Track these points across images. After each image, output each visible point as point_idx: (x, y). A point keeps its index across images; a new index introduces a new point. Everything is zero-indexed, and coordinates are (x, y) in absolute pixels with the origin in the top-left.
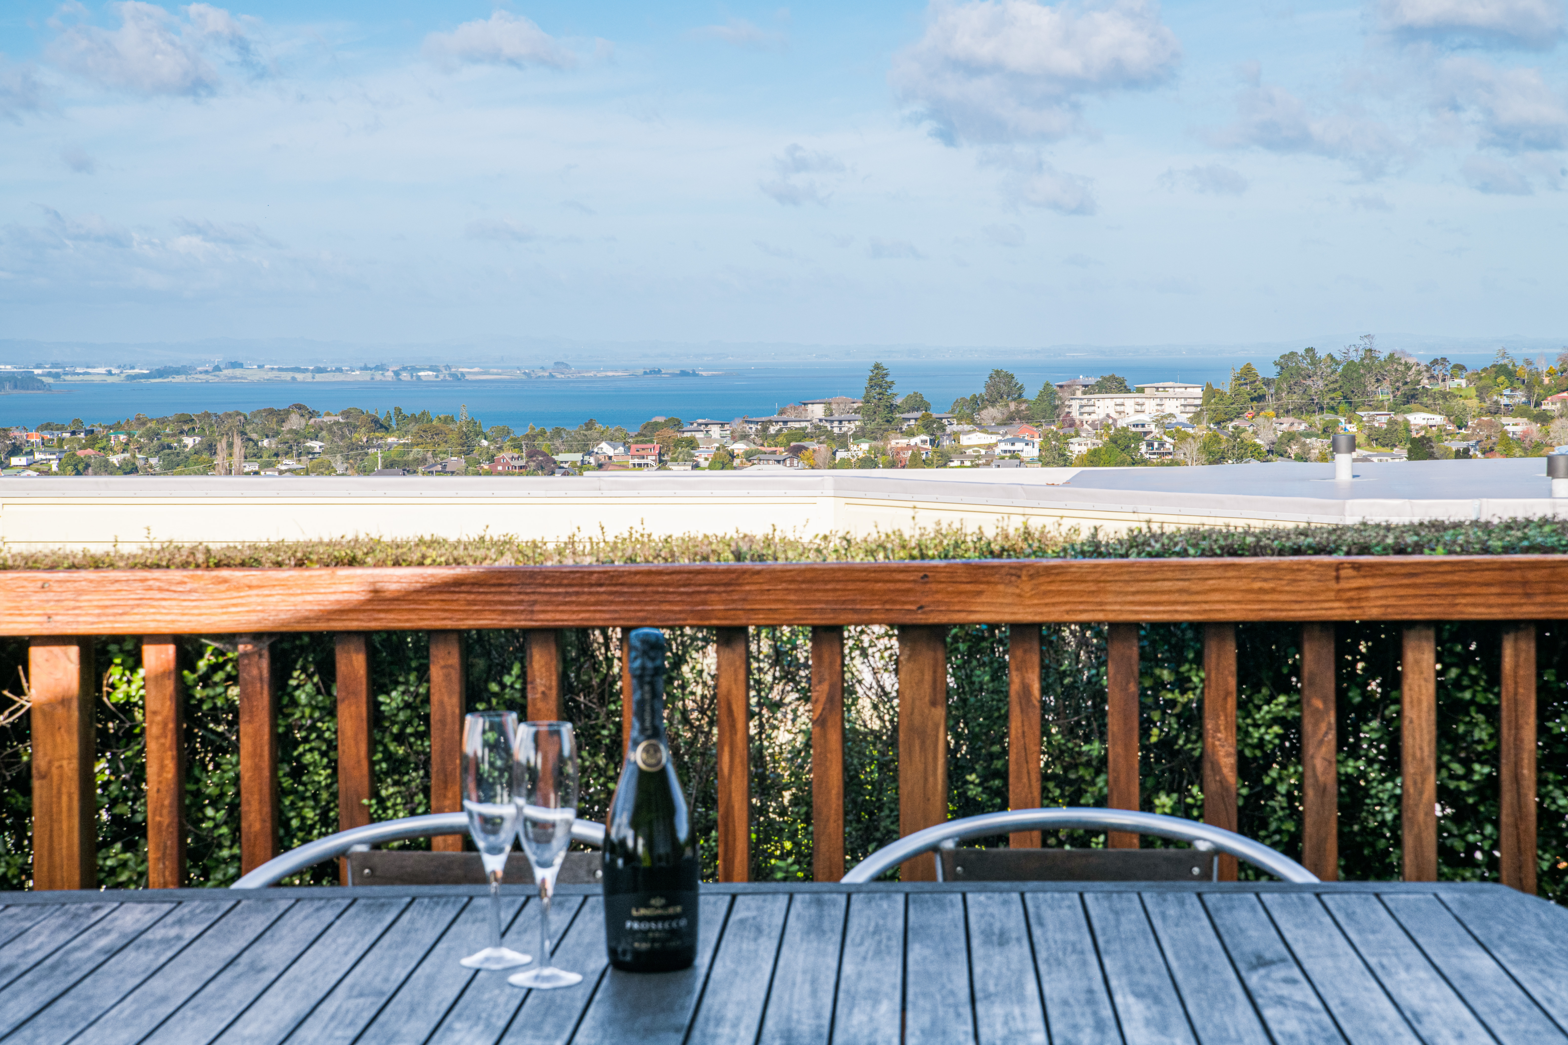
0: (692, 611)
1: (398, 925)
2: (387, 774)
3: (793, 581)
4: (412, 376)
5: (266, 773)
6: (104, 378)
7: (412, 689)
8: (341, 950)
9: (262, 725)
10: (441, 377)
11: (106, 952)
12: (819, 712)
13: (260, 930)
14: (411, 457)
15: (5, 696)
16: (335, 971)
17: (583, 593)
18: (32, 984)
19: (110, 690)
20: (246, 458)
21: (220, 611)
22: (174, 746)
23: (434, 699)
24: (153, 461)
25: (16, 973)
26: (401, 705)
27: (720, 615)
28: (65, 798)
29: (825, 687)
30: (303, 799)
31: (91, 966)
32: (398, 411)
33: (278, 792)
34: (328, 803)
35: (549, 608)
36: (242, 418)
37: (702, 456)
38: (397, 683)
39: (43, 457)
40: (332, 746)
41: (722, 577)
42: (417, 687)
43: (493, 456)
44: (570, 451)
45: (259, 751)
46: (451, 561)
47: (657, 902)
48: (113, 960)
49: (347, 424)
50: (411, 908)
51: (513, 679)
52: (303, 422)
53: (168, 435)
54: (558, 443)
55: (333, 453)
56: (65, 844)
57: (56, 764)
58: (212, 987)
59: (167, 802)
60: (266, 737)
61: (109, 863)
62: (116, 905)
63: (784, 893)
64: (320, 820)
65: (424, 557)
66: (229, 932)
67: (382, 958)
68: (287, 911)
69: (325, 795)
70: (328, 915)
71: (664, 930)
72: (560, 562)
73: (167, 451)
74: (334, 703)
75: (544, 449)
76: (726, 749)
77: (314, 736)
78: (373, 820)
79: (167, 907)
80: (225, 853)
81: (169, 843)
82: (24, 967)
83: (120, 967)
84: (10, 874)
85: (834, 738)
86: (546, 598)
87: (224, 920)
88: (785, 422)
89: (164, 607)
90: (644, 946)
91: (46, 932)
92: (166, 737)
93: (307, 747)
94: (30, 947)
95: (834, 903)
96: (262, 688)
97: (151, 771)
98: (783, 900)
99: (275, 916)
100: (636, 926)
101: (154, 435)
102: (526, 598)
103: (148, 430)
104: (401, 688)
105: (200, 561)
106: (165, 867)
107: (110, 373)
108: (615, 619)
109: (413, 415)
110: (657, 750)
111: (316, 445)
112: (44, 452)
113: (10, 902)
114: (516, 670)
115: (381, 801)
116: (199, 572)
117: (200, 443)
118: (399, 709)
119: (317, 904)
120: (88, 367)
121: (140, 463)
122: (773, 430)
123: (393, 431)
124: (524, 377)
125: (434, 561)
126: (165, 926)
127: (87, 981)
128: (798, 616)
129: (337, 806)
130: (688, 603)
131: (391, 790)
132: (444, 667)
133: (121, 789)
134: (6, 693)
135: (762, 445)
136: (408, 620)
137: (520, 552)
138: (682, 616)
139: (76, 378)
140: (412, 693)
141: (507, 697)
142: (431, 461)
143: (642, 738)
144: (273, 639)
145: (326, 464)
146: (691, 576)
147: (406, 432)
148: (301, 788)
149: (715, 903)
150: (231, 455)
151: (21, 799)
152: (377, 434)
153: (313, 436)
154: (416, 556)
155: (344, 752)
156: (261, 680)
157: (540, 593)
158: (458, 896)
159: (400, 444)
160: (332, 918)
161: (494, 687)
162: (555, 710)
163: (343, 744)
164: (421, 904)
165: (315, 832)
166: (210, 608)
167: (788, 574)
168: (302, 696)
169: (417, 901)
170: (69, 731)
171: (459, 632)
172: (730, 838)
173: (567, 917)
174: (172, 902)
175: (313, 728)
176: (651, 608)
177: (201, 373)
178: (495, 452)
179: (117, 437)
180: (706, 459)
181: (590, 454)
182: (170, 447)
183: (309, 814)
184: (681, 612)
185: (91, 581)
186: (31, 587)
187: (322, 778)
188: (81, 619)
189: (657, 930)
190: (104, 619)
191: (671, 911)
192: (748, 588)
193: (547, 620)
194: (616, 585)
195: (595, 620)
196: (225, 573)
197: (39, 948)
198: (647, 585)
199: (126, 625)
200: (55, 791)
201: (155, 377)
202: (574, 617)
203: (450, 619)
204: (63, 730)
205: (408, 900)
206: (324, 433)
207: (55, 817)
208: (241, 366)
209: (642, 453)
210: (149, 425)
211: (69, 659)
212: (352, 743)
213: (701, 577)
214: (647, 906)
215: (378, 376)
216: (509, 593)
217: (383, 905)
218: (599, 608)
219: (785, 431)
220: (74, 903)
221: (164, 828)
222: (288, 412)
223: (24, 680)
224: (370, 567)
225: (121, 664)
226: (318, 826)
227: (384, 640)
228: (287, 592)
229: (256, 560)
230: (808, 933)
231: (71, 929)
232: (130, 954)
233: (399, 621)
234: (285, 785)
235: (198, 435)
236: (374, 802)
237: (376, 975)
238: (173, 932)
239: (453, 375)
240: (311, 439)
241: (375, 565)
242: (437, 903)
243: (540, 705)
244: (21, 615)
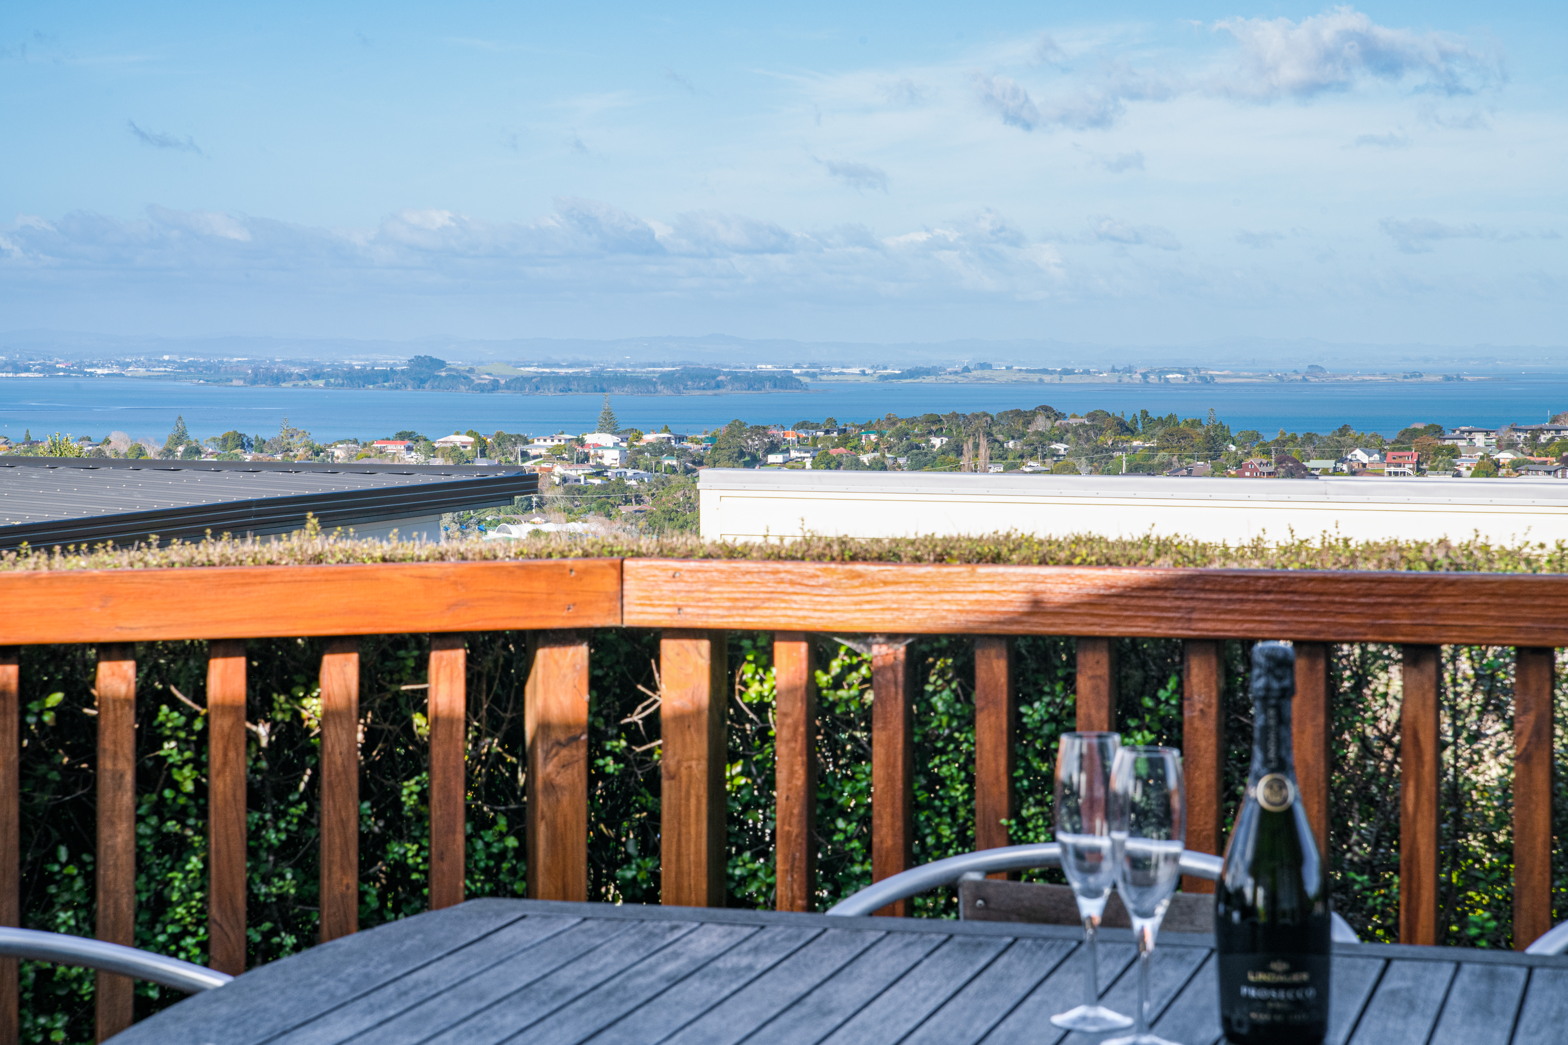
0: (1373, 625)
1: (992, 970)
2: (1030, 791)
3: (1494, 595)
4: (1160, 379)
5: (899, 785)
6: (858, 378)
7: (1058, 700)
8: (921, 995)
9: (895, 733)
10: (1190, 380)
11: (668, 980)
12: (1523, 745)
13: (838, 965)
14: (1156, 461)
15: (639, 691)
16: (907, 1020)
17: (1248, 601)
18: (582, 1011)
19: (743, 689)
20: (991, 459)
21: (853, 607)
22: (805, 752)
23: (1081, 712)
24: (902, 461)
25: (570, 996)
26: (1046, 717)
27: (1404, 630)
28: (693, 801)
29: (1531, 717)
30: (940, 815)
31: (649, 994)
32: (1145, 414)
33: (912, 806)
34: (966, 820)
35: (1209, 616)
36: (989, 419)
37: (1464, 464)
38: (1041, 694)
39: (798, 454)
40: (970, 758)
41: (1409, 587)
42: (1063, 699)
43: (1241, 462)
44: (1322, 458)
45: (892, 760)
46: (1103, 561)
47: (1276, 966)
48: (674, 990)
49: (1093, 427)
50: (1011, 950)
51: (1168, 694)
52: (1049, 424)
53: (917, 436)
54: (1309, 449)
55: (1078, 456)
56: (693, 849)
57: (685, 764)
58: (769, 1028)
59: (796, 811)
60: (900, 746)
61: (738, 872)
62: (695, 925)
63: (1451, 961)
64: (957, 839)
65: (1074, 555)
66: (806, 965)
67: (964, 1009)
68: (873, 944)
69: (962, 812)
70: (917, 953)
71: (1287, 1001)
72: (1224, 565)
73: (915, 451)
74: (973, 713)
75: (1295, 455)
76: (1411, 784)
77: (951, 747)
78: (1012, 842)
79: (747, 931)
80: (857, 869)
81: (798, 855)
82: (580, 991)
83: (678, 998)
84: (639, 878)
85: (1541, 777)
86: (1205, 605)
87: (804, 950)
88: (1558, 431)
89: (795, 602)
90: (1263, 1017)
91: (615, 952)
92: (796, 741)
93: (944, 758)
94: (593, 967)
95: (1510, 977)
96: (897, 693)
97: (781, 776)
98: (1448, 969)
99: (859, 950)
100: (1253, 993)
101: (903, 434)
102: (1184, 604)
103: (898, 430)
104: (1046, 699)
105: (835, 554)
106: (793, 880)
107: (863, 373)
108: (1284, 631)
109: (1160, 418)
110: (1282, 786)
111: (1061, 447)
112: (799, 450)
113: (589, 915)
114: (1172, 684)
115: (1022, 822)
116: (833, 566)
117: (948, 443)
118: (1043, 722)
119: (908, 938)
120: (843, 367)
121: (889, 463)
122: (1543, 438)
123: (1139, 435)
124: (1276, 381)
125: (1084, 560)
126: (739, 954)
127: (640, 1012)
128: (1500, 634)
129: (974, 825)
130: (1369, 616)
131: (1033, 810)
132: (1093, 677)
133: (752, 794)
134: (640, 687)
135: (1531, 455)
136: (1052, 625)
137: (1180, 553)
138: (1361, 630)
139: (831, 377)
140: (1058, 705)
141: (1162, 713)
142: (1177, 465)
143: (1264, 771)
144: (910, 640)
145: (1071, 466)
146: (1373, 585)
147: (1152, 436)
148: (937, 803)
149: (1364, 968)
150: (977, 456)
151: (651, 798)
152: (1123, 437)
153: (1058, 438)
154: (1063, 555)
155: (982, 765)
156: (896, 683)
157: (1198, 599)
158: (1065, 939)
159: (1145, 448)
160: (921, 956)
161: (1148, 702)
162: (1214, 731)
163: (981, 758)
164: (1023, 946)
165: (951, 851)
166: (843, 604)
167: (1489, 586)
168: (939, 703)
169: (1020, 942)
170: (698, 731)
171: (1109, 639)
172: (1414, 885)
173: (1185, 973)
174: (754, 926)
175: (950, 739)
176: (1325, 620)
177: (950, 373)
178: (1242, 457)
179: (868, 437)
180: (1469, 469)
181: (1343, 461)
182: (918, 447)
183: (946, 831)
184: (1360, 625)
185: (722, 572)
186: (663, 576)
187: (958, 794)
188: (711, 612)
189: (1279, 1000)
190: (734, 612)
191: (1296, 978)
192: (1439, 600)
193: (1207, 630)
194: (1286, 593)
195: (1260, 631)
196: (859, 567)
197: (601, 970)
198: (1321, 594)
199: (757, 620)
200: (683, 794)
201: (906, 378)
202: (1237, 627)
203: (1099, 625)
204: (692, 729)
205: (1009, 940)
206: (1069, 435)
207: (683, 820)
208: (990, 367)
209: (1398, 460)
210: (899, 425)
211: (700, 654)
212: (991, 756)
213: (1384, 586)
214: (1267, 970)
215: (1126, 379)
216: (1165, 598)
217: (980, 944)
218: (1266, 618)
219: (1558, 440)
220: (653, 920)
221: (793, 837)
222: (1034, 413)
223: (657, 675)
224: (1014, 565)
225: (754, 661)
226: (954, 846)
227: (1030, 646)
228: (923, 589)
229: (895, 554)
230: (1471, 1013)
231: (641, 951)
232: (694, 984)
233: (1043, 625)
234: (920, 799)
235: (945, 436)
236: (1013, 822)
237: (952, 1028)
238: (745, 961)
239: (1203, 379)
240: (1057, 442)
241: (1020, 564)
242: (1041, 947)
243: (1197, 723)
244: (652, 605)
